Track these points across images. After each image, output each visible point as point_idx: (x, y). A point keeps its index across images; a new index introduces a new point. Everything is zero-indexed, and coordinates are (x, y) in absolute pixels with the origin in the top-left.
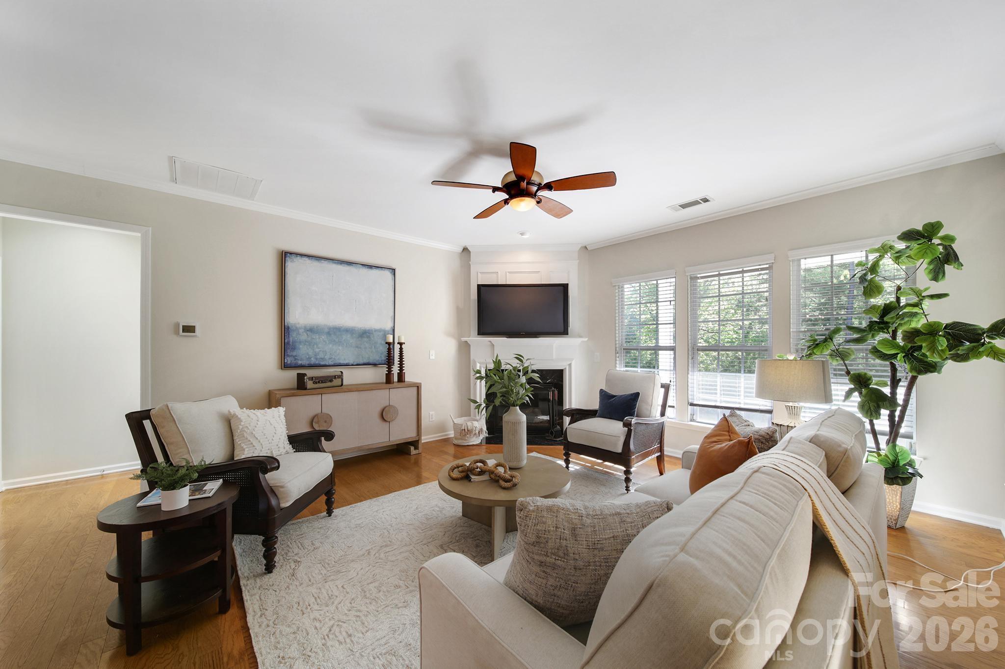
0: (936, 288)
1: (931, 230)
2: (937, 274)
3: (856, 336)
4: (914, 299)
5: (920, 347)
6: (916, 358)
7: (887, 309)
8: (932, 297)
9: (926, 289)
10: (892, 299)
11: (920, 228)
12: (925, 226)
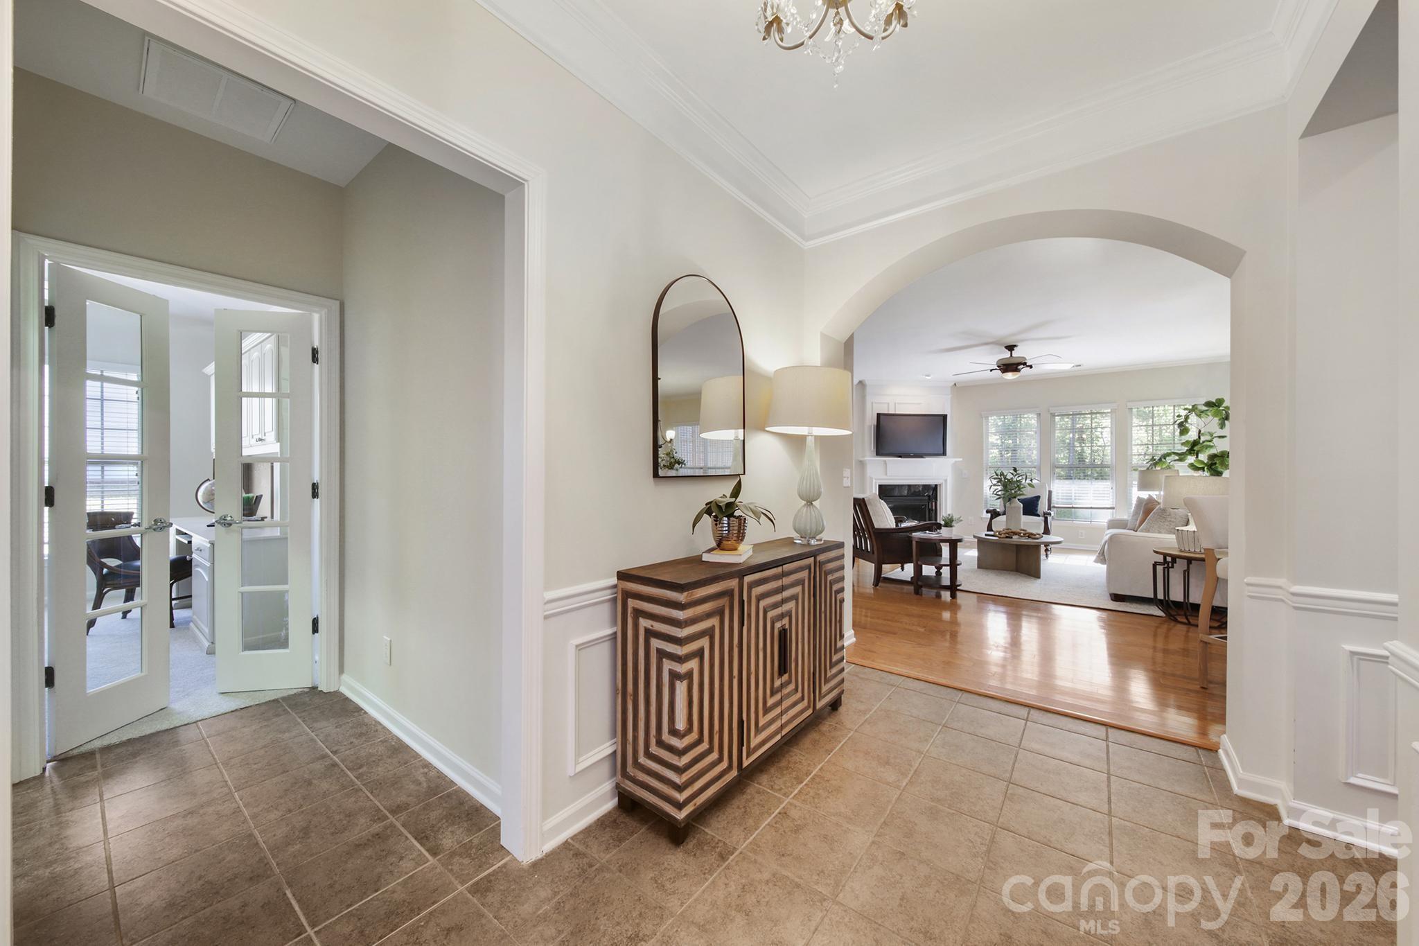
0: (1222, 433)
1: (1219, 402)
2: (1222, 426)
3: (1177, 458)
4: (1209, 438)
5: (1215, 463)
6: (1212, 469)
7: (1195, 443)
8: (1220, 437)
9: (1215, 432)
10: (1196, 437)
11: (1214, 401)
12: (1216, 400)
